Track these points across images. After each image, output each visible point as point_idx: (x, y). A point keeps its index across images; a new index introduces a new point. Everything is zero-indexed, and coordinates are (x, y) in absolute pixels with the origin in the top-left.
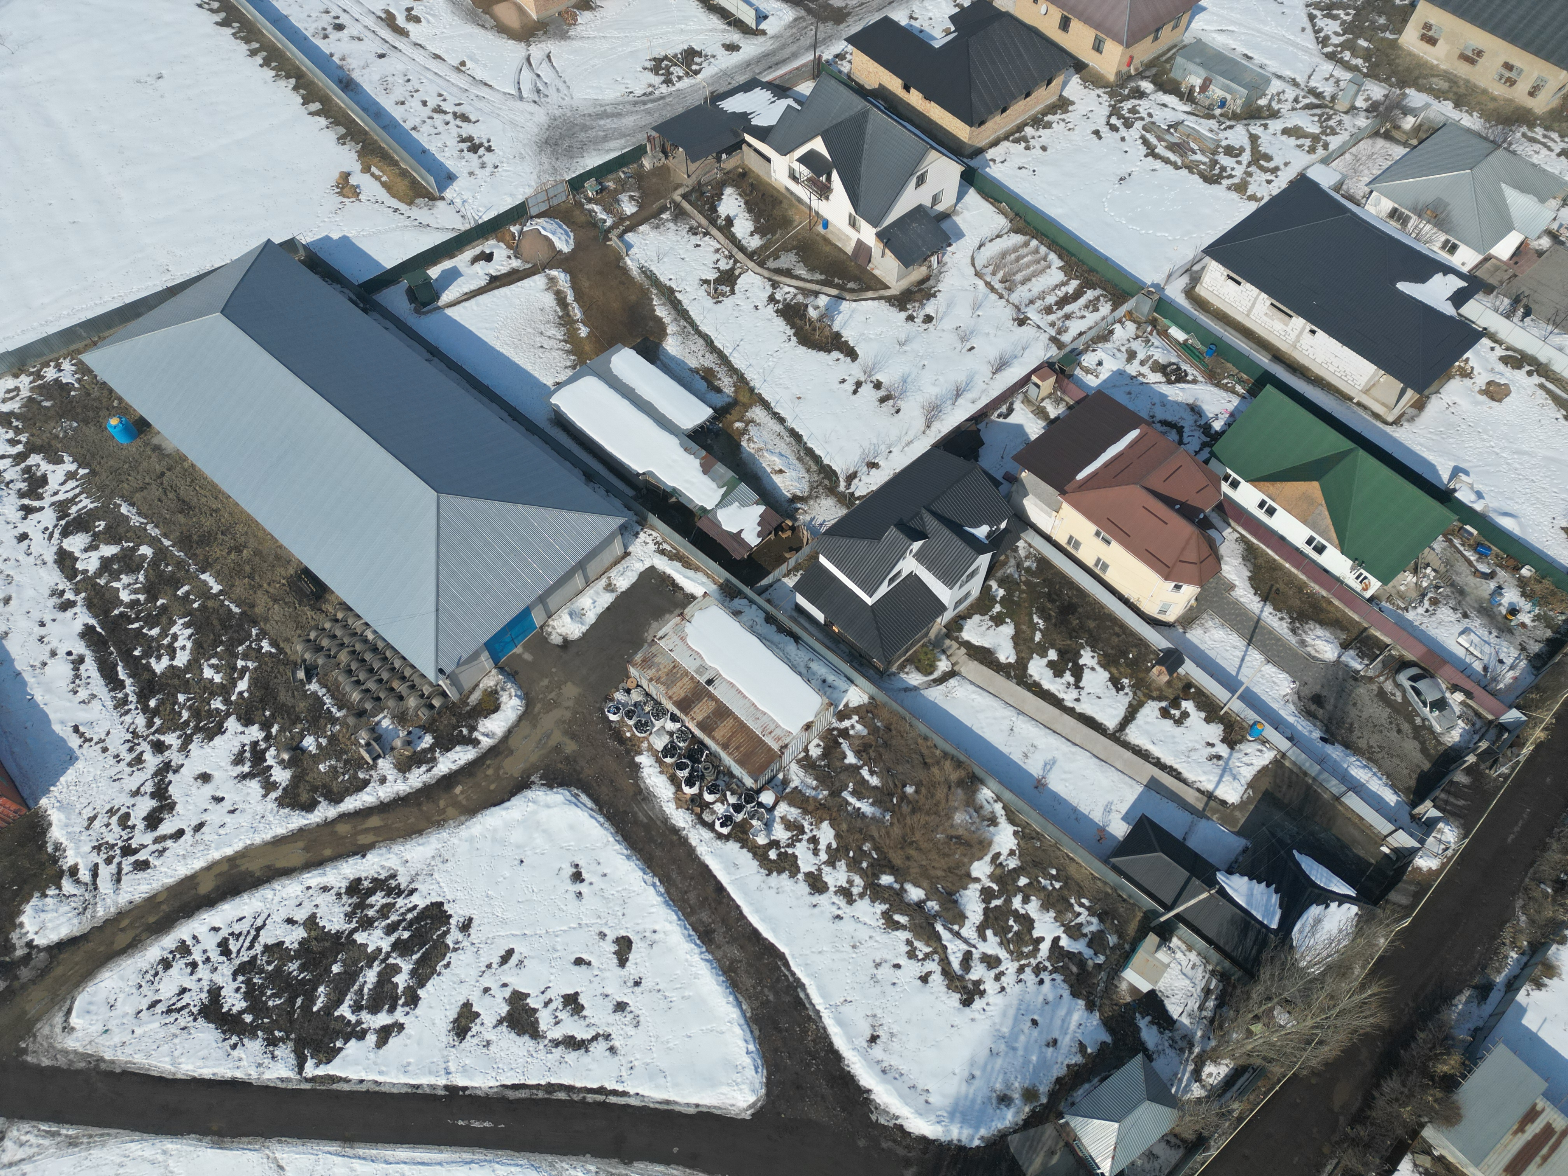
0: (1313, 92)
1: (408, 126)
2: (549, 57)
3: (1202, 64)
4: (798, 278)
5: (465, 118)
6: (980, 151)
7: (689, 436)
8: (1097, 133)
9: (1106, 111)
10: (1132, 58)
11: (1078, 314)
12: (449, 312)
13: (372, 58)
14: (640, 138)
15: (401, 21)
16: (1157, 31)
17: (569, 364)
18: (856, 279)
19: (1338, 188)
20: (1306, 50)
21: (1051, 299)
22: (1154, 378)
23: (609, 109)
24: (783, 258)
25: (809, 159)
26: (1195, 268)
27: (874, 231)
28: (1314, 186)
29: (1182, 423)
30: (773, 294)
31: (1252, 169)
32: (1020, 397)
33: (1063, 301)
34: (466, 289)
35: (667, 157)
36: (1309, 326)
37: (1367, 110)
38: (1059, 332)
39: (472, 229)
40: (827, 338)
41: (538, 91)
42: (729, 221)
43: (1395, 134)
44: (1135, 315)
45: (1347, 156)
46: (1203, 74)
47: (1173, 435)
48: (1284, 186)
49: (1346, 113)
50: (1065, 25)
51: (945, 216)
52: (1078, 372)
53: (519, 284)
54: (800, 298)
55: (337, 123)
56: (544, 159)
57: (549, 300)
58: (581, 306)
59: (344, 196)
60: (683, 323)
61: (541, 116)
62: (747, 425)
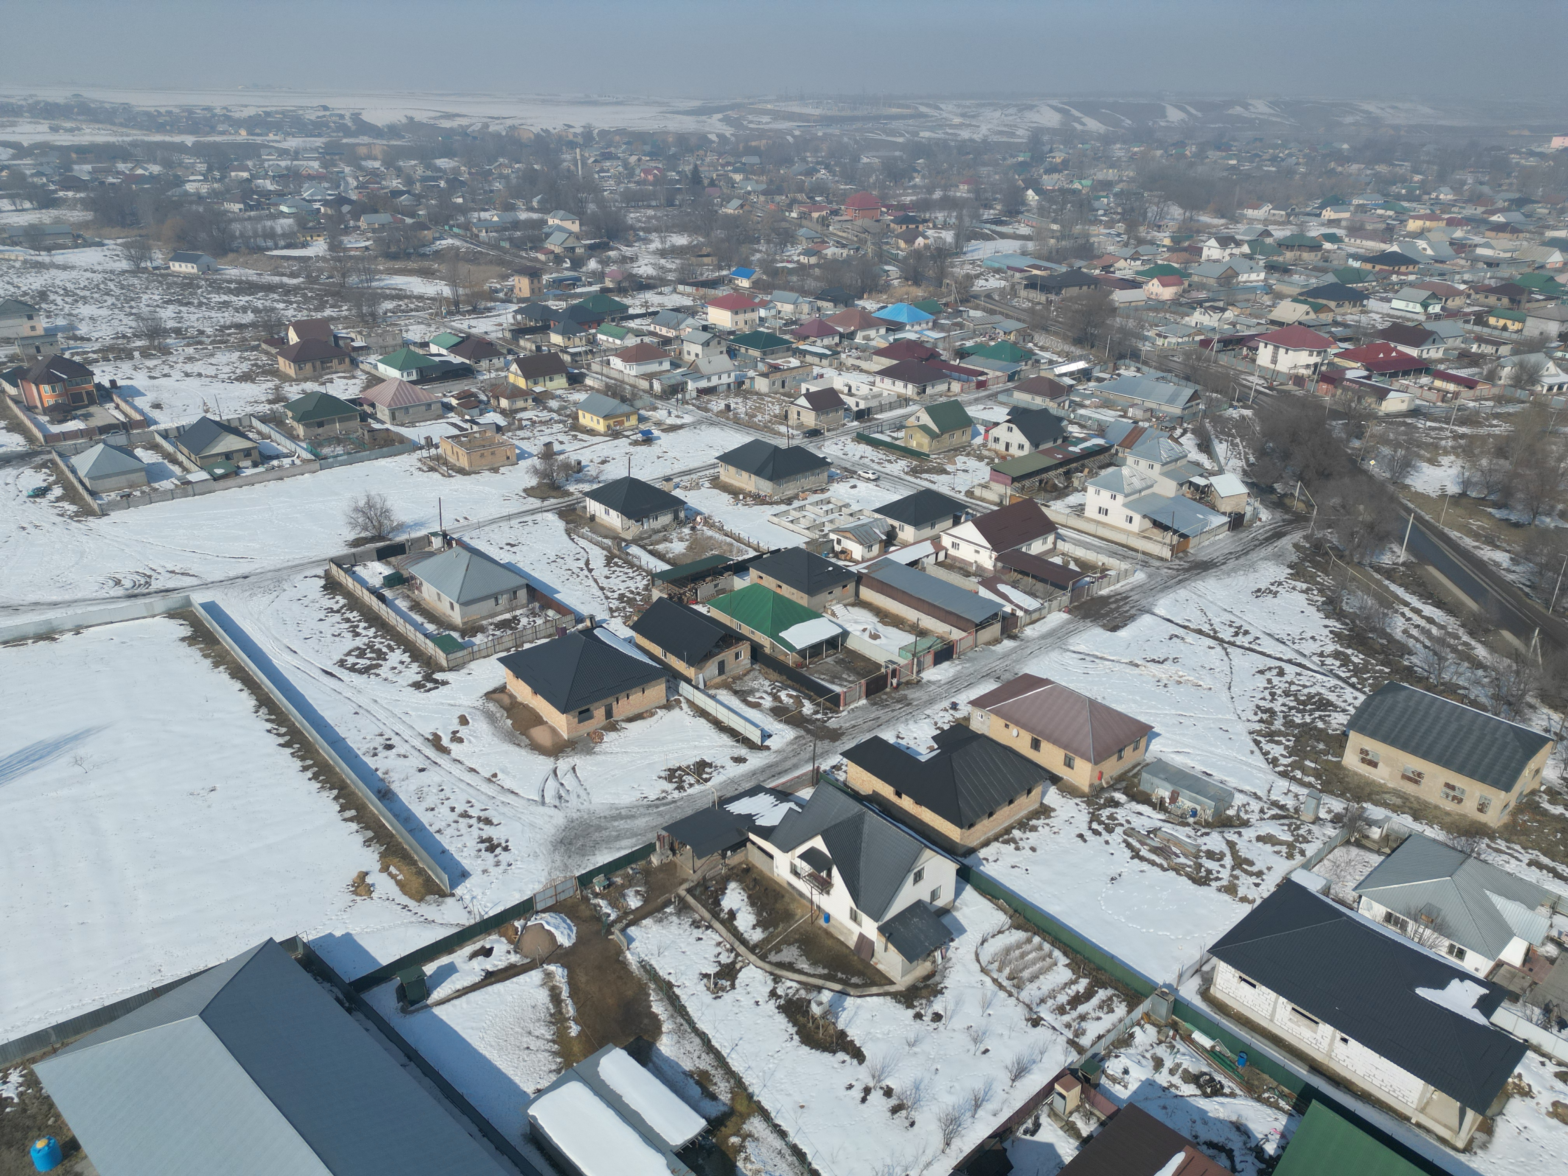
0: (1275, 804)
1: (432, 830)
2: (574, 769)
3: (1166, 779)
4: (800, 972)
5: (488, 822)
6: (972, 851)
7: (678, 1155)
8: (1081, 836)
9: (1087, 818)
10: (1101, 774)
11: (1093, 1015)
12: (437, 1011)
13: (413, 771)
14: (651, 837)
15: (445, 742)
16: (1120, 751)
17: (554, 1067)
18: (860, 974)
19: (1326, 891)
20: (1260, 769)
21: (1062, 999)
22: (1188, 1090)
23: (623, 812)
24: (785, 952)
25: (810, 856)
26: (1206, 968)
27: (876, 925)
28: (1301, 890)
29: (1230, 1146)
30: (775, 989)
31: (1237, 872)
32: (1046, 1109)
33: (1076, 1001)
34: (459, 986)
35: (674, 854)
36: (1339, 1035)
37: (1332, 821)
38: (1077, 1035)
39: (476, 924)
40: (831, 1036)
41: (560, 797)
42: (732, 914)
43: (1364, 842)
44: (1153, 1017)
45: (1325, 862)
46: (1171, 788)
47: (1224, 1161)
48: (1273, 889)
49: (1313, 823)
50: (1036, 745)
51: (945, 911)
52: (1104, 1081)
53: (515, 979)
54: (803, 993)
55: (367, 828)
56: (557, 857)
57: (543, 996)
58: (575, 1003)
59: (357, 894)
60: (680, 1020)
61: (559, 818)
62: (744, 1140)
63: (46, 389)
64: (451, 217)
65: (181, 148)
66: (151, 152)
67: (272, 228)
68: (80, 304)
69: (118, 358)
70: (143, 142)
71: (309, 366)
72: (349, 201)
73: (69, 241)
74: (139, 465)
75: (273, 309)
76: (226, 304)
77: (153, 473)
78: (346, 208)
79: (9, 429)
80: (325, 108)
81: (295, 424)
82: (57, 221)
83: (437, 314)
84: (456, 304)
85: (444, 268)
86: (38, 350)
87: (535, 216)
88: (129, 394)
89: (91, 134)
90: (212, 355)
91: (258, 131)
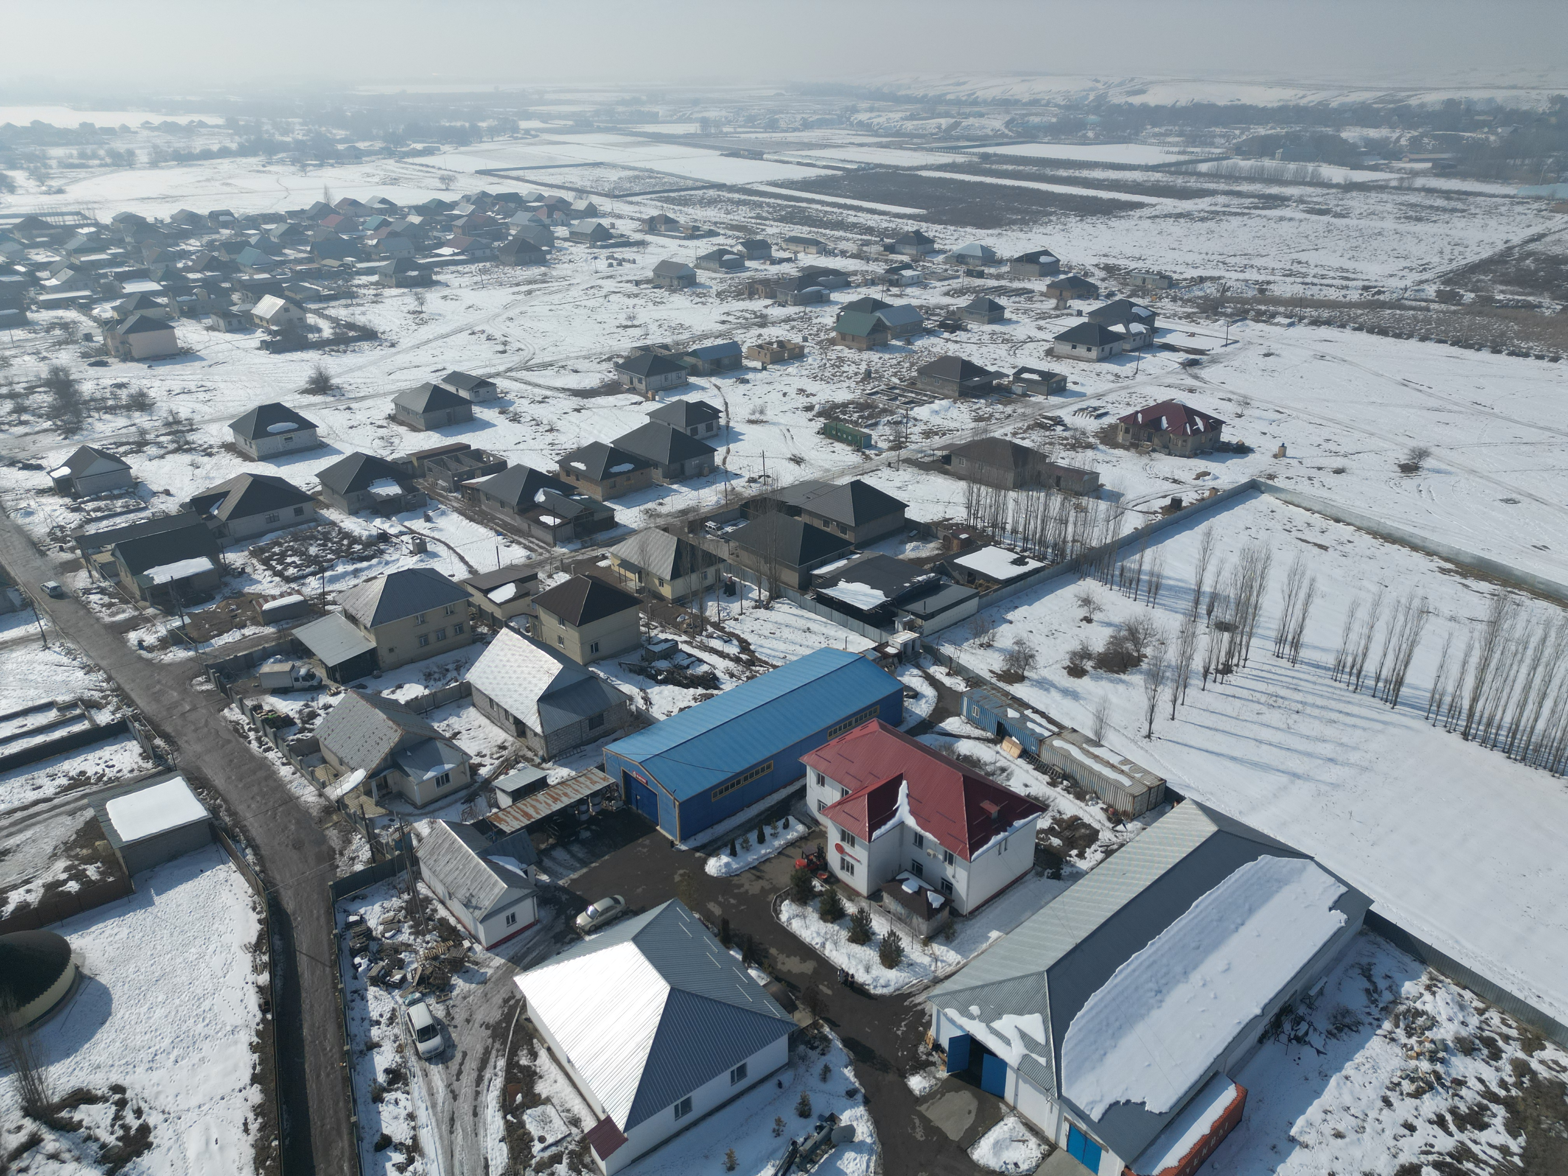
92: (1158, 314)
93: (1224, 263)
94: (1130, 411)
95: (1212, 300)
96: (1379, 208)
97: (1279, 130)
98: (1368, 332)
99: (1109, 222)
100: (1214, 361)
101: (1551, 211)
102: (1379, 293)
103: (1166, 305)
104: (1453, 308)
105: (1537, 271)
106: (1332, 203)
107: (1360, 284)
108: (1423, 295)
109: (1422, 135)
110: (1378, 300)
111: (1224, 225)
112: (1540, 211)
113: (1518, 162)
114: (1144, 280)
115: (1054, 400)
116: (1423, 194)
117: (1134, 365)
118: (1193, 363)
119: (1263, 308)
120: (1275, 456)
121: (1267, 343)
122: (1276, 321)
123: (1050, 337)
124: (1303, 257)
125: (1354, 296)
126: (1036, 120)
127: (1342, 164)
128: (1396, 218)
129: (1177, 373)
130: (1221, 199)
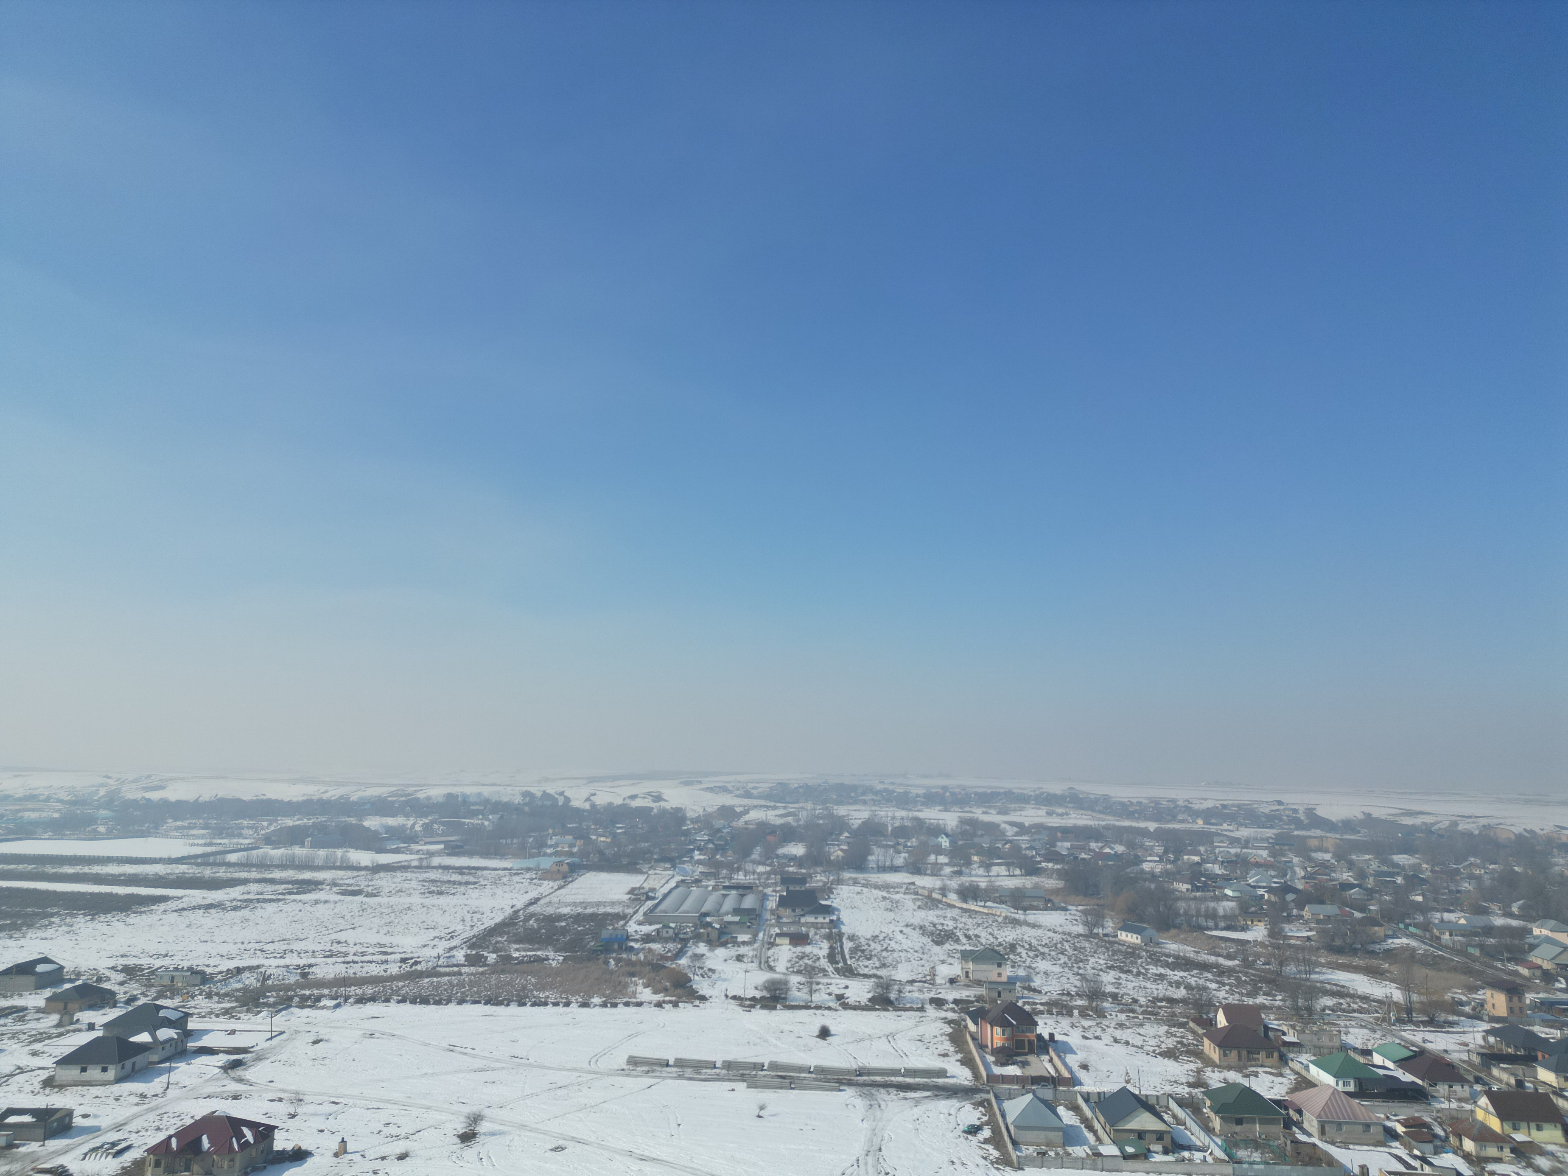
63: (998, 1030)
64: (1408, 915)
65: (1144, 833)
66: (1119, 834)
67: (1215, 910)
68: (1039, 959)
69: (1059, 1013)
70: (1114, 826)
71: (1234, 1054)
72: (1294, 890)
73: (1041, 904)
74: (1061, 1125)
75: (1205, 988)
76: (1161, 977)
77: (1070, 1137)
78: (1290, 897)
79: (963, 1062)
80: (1280, 803)
81: (1212, 1115)
82: (1036, 887)
83: (1384, 1020)
84: (1409, 1011)
85: (1395, 970)
86: (999, 996)
87: (1515, 923)
88: (1064, 1049)
89: (1075, 818)
90: (1141, 1025)
91: (1213, 821)
92: (191, 1015)
93: (262, 951)
94: (161, 1136)
95: (252, 991)
96: (405, 885)
97: (305, 820)
98: (411, 1003)
99: (128, 919)
100: (259, 1058)
101: (540, 879)
102: (416, 963)
103: (201, 1003)
104: (481, 969)
105: (539, 928)
106: (363, 884)
107: (398, 957)
108: (454, 961)
109: (433, 822)
110: (416, 970)
111: (259, 912)
112: (532, 879)
113: (509, 841)
114: (172, 979)
115: (54, 1144)
116: (440, 871)
117: (164, 1078)
118: (236, 1065)
119: (307, 992)
120: (336, 1155)
121: (314, 1030)
122: (322, 1004)
123: (49, 1062)
124: (342, 937)
125: (394, 969)
126: (33, 815)
127: (368, 849)
128: (421, 893)
129: (218, 1079)
130: (254, 887)
